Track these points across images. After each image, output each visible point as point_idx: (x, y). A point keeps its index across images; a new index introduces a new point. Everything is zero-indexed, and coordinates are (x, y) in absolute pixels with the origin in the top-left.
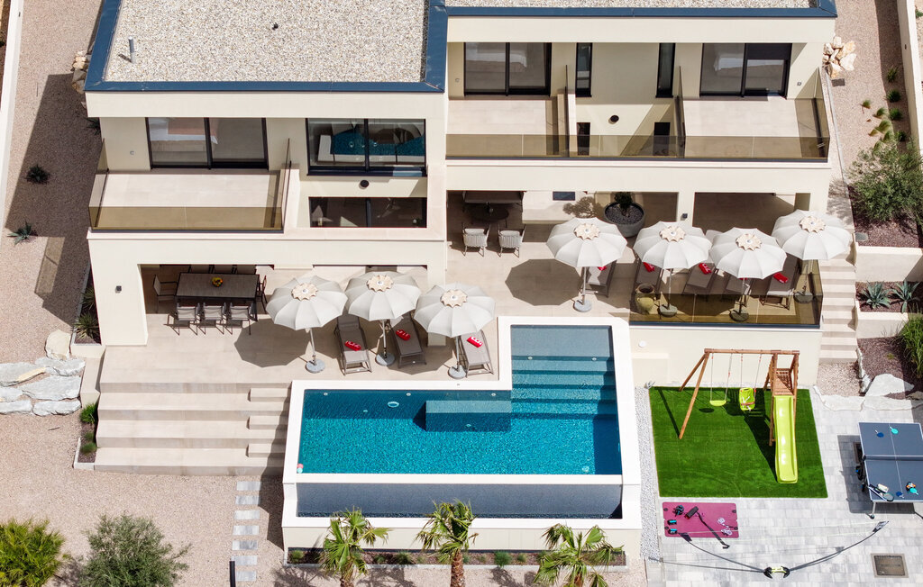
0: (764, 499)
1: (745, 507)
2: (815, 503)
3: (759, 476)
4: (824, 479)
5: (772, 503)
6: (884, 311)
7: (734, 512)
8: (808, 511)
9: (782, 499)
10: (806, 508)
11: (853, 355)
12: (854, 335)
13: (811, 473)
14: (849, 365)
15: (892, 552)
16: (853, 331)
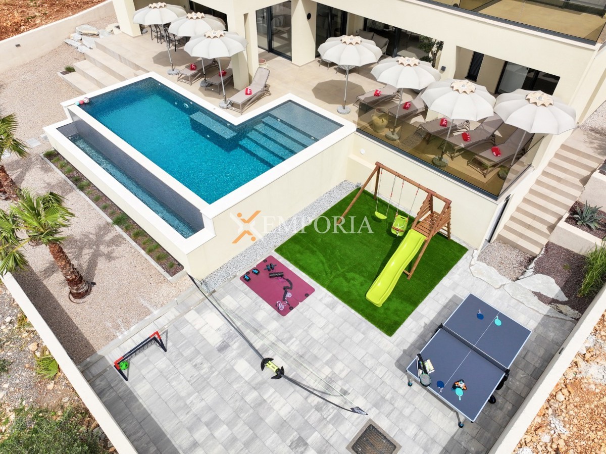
0: (340, 301)
1: (319, 298)
2: (376, 333)
3: (356, 283)
4: (404, 320)
5: (342, 308)
6: (587, 231)
7: (307, 295)
8: (361, 336)
9: (353, 311)
10: (363, 333)
11: (536, 250)
12: (547, 236)
13: (400, 308)
14: (528, 255)
15: (392, 434)
16: (549, 234)
